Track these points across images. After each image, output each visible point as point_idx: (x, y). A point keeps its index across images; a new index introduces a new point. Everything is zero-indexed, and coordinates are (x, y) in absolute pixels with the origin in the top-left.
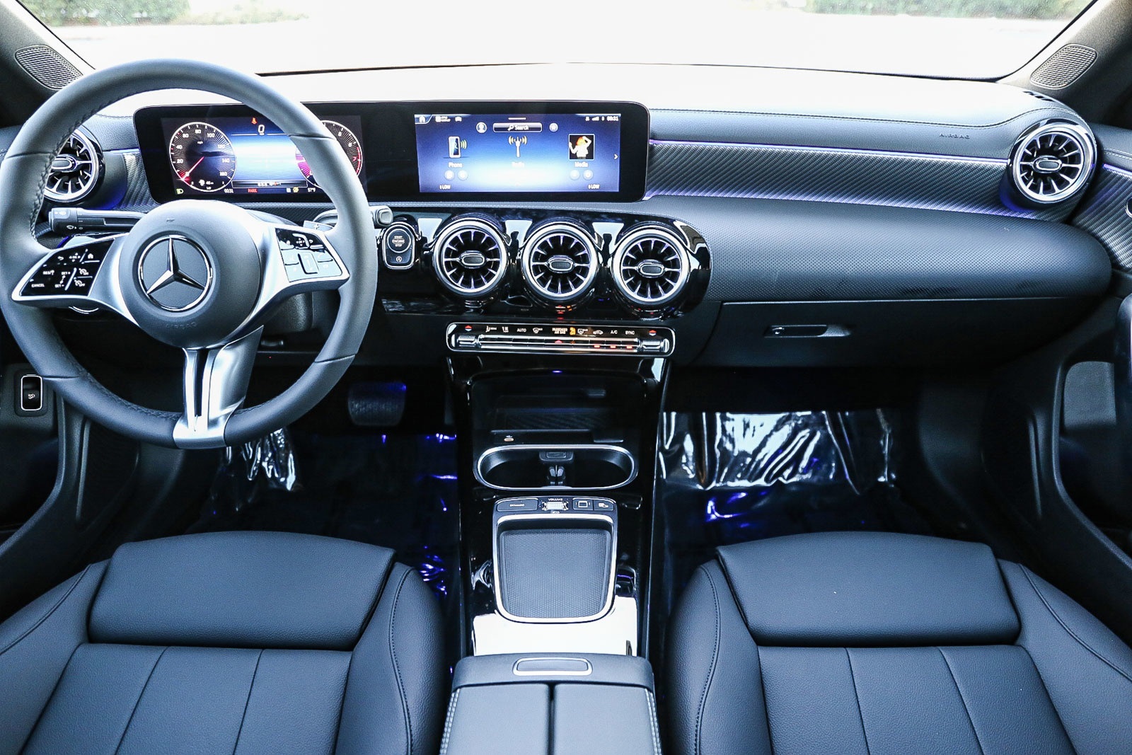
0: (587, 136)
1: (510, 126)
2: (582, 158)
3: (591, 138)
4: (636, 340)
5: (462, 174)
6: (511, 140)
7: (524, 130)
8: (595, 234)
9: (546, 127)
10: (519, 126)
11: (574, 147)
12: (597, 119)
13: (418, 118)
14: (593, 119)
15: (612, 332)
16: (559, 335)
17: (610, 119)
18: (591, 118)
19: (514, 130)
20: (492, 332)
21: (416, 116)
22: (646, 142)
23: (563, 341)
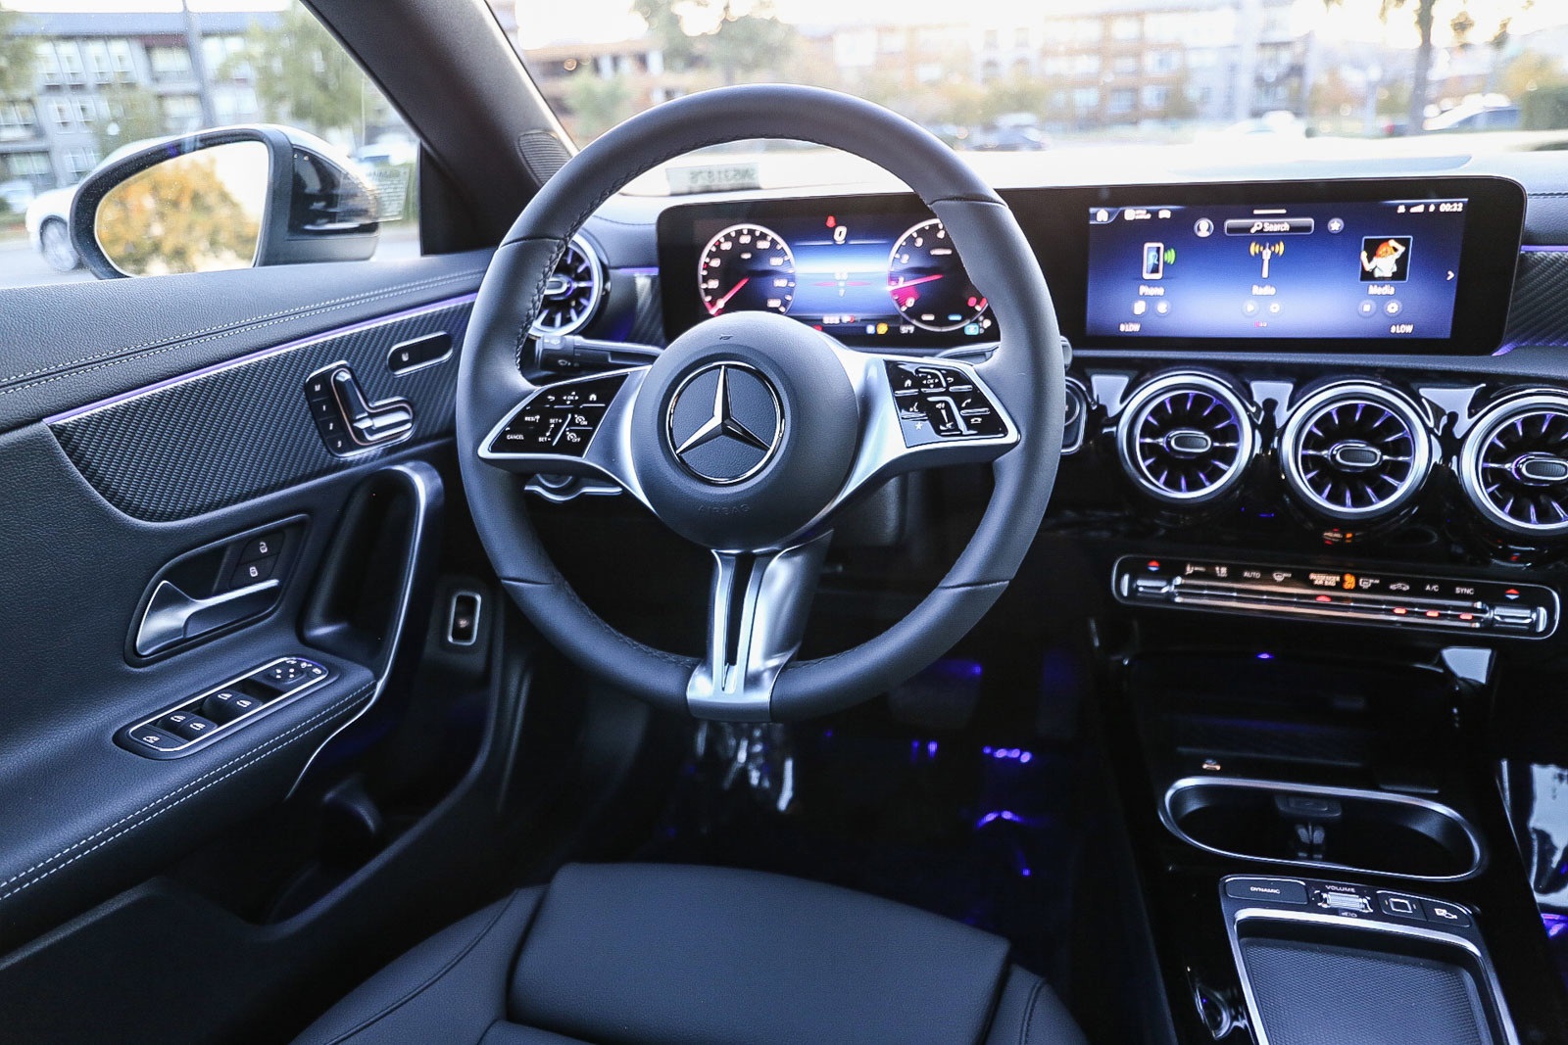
0: (1397, 240)
1: (1257, 225)
2: (1383, 279)
3: (1404, 242)
4: (1479, 605)
5: (1162, 307)
6: (1254, 249)
7: (1280, 232)
8: (1427, 406)
9: (1322, 224)
10: (1271, 227)
11: (1370, 259)
12: (1420, 209)
13: (1095, 214)
14: (1413, 210)
15: (1428, 588)
16: (1322, 587)
17: (1444, 208)
18: (1408, 207)
19: (1261, 231)
20: (1195, 575)
21: (1092, 210)
22: (1516, 248)
23: (1333, 598)
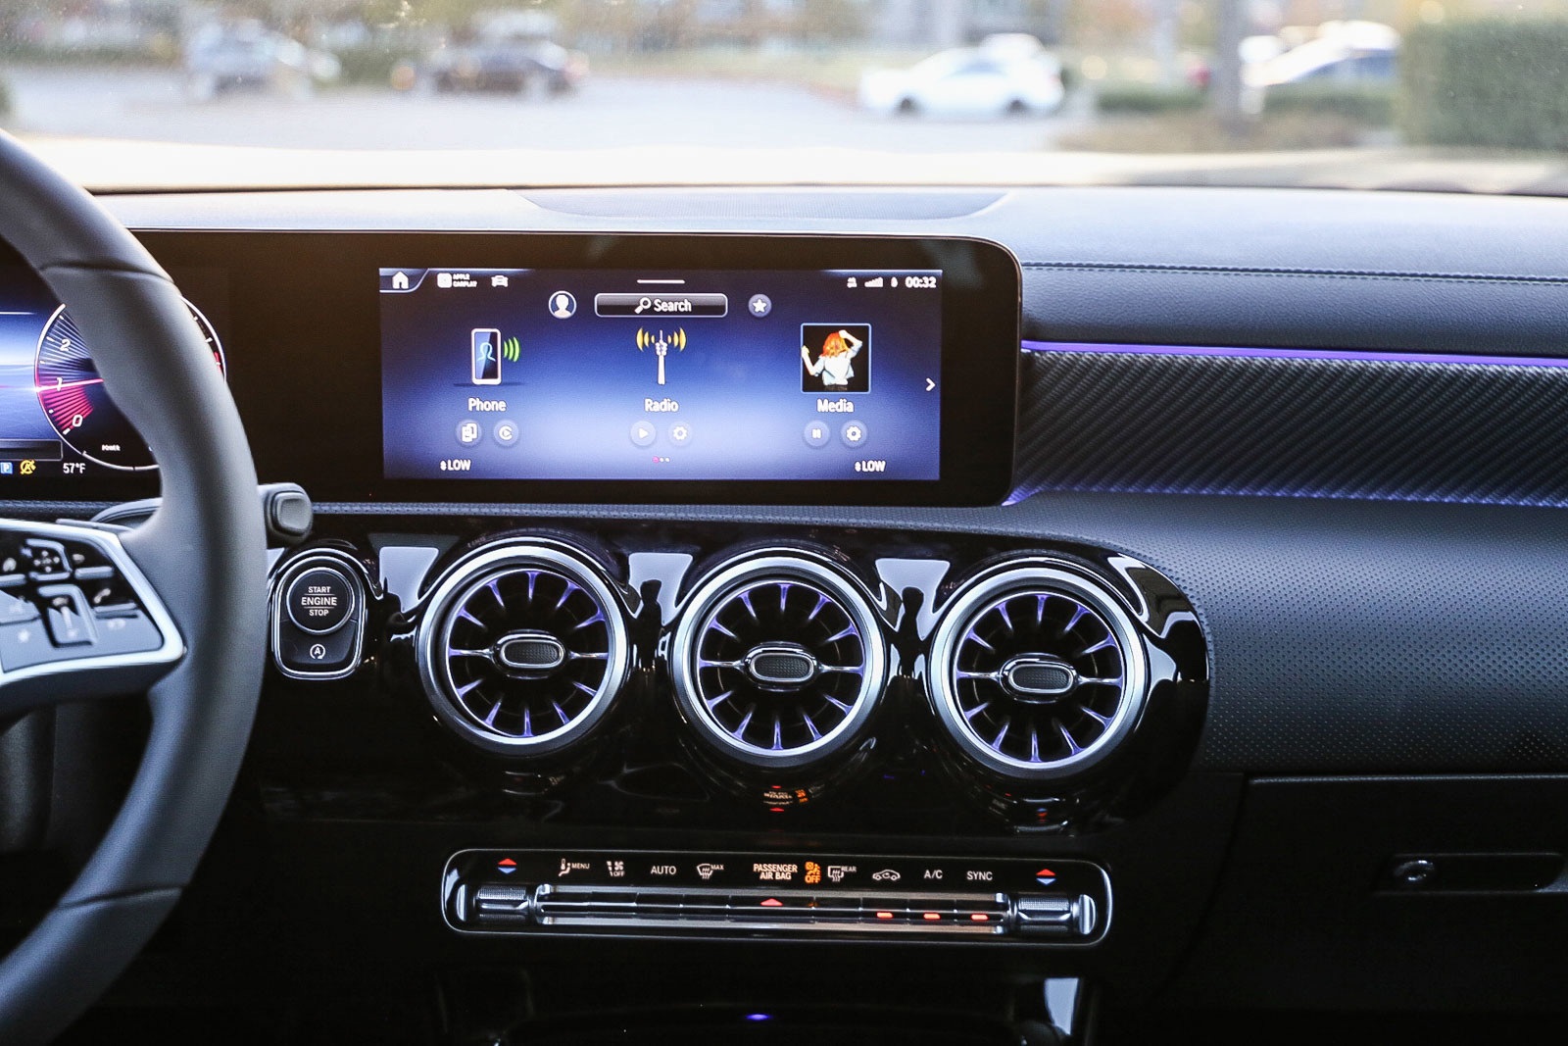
0: (850, 330)
1: (643, 301)
2: (836, 388)
3: (860, 333)
4: (999, 898)
5: (505, 432)
6: (641, 339)
7: (678, 312)
8: (881, 585)
9: (740, 302)
10: (668, 304)
11: (814, 361)
12: (878, 283)
13: (389, 279)
14: (868, 284)
15: (927, 874)
16: (773, 883)
17: (912, 282)
18: (861, 280)
19: (651, 311)
20: (575, 878)
21: (383, 271)
22: (1014, 347)
23: (784, 901)
